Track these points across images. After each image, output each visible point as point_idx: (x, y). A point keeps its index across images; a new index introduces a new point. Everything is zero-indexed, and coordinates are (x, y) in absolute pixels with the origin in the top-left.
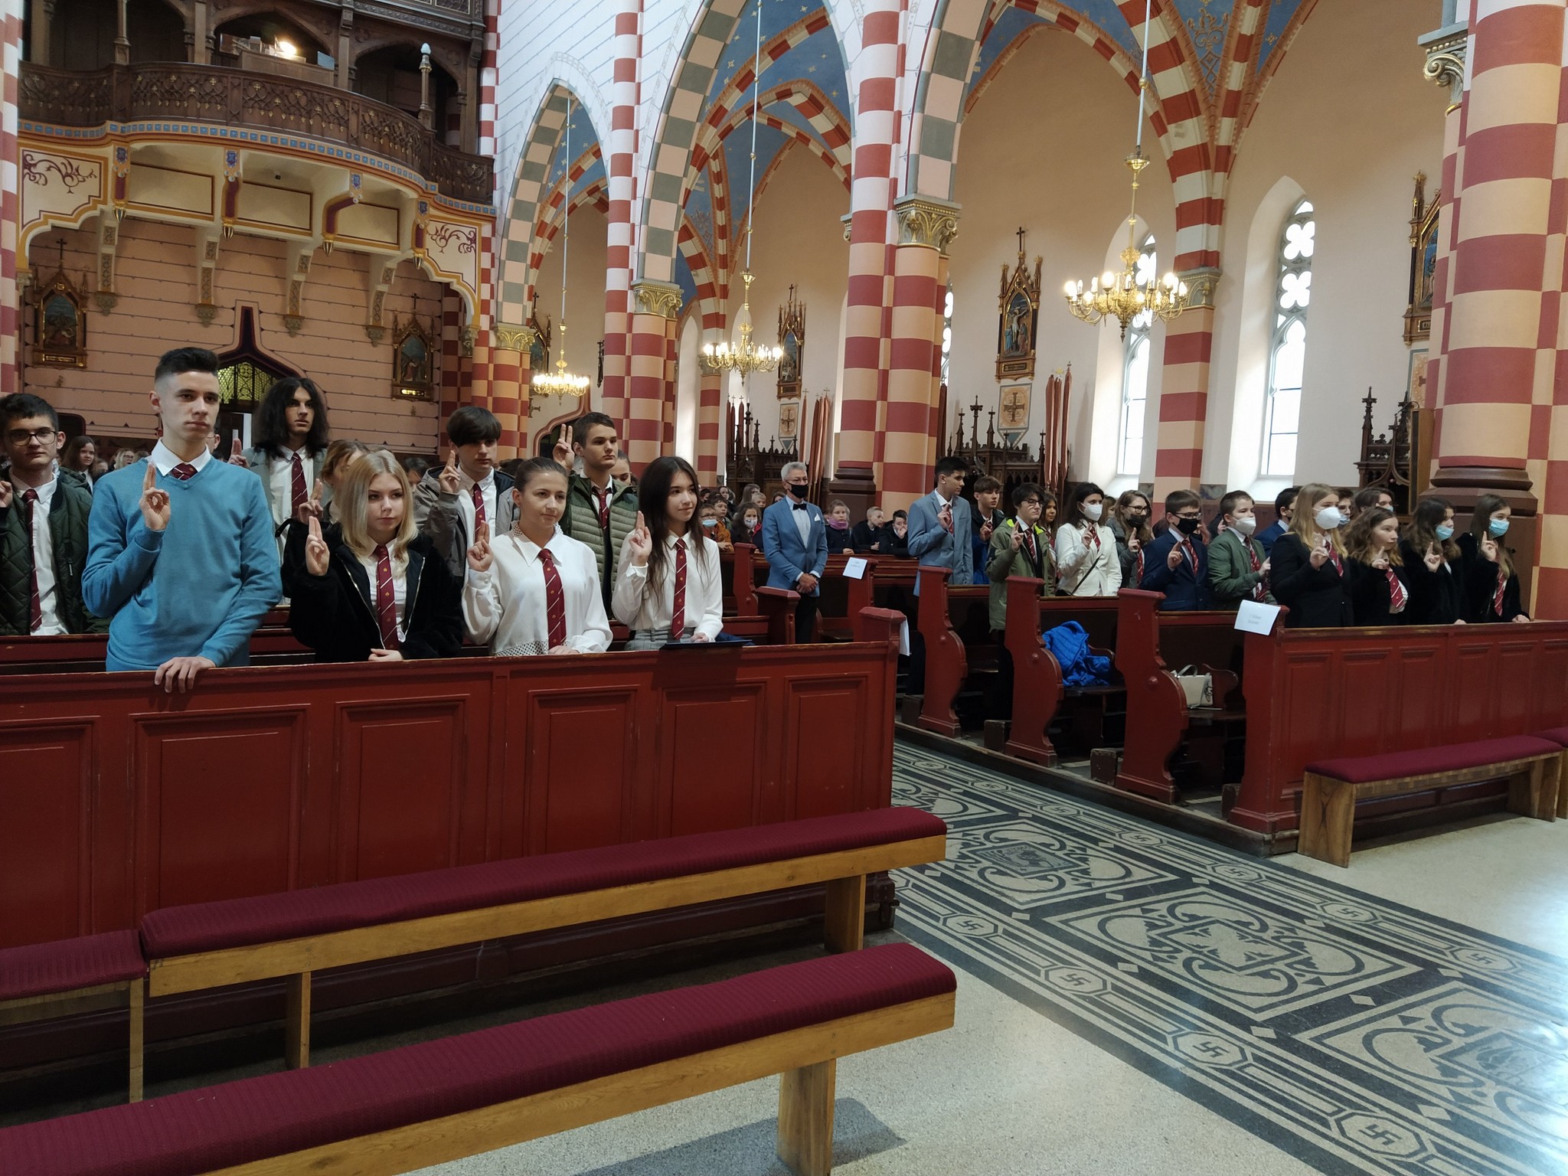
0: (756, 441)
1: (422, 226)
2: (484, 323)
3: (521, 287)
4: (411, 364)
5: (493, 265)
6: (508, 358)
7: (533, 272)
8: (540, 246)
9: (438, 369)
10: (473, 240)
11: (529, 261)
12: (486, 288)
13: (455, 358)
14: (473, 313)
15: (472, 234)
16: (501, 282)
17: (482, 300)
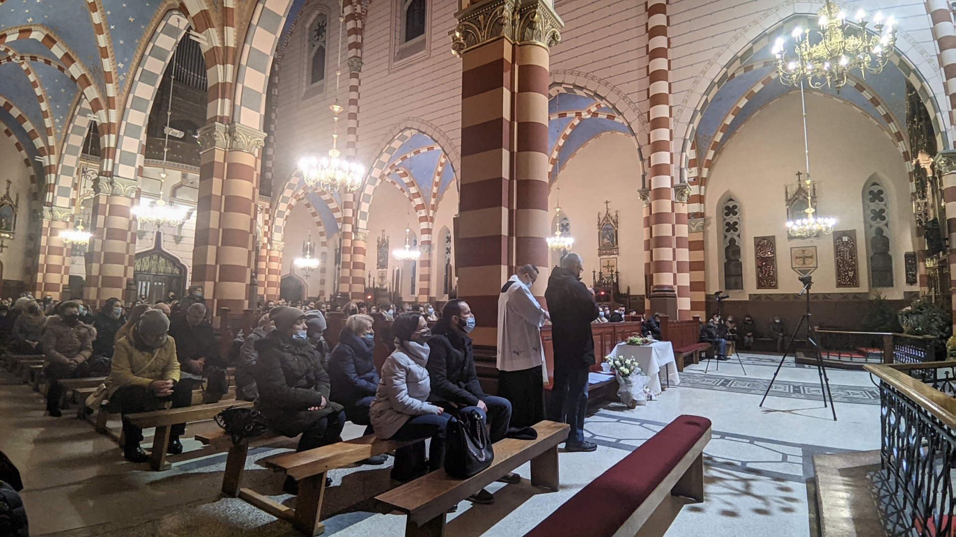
0: (374, 285)
2: (265, 240)
3: (281, 227)
5: (270, 219)
6: (275, 254)
10: (262, 209)
11: (285, 218)
12: (267, 227)
14: (260, 236)
16: (273, 225)
17: (265, 232)
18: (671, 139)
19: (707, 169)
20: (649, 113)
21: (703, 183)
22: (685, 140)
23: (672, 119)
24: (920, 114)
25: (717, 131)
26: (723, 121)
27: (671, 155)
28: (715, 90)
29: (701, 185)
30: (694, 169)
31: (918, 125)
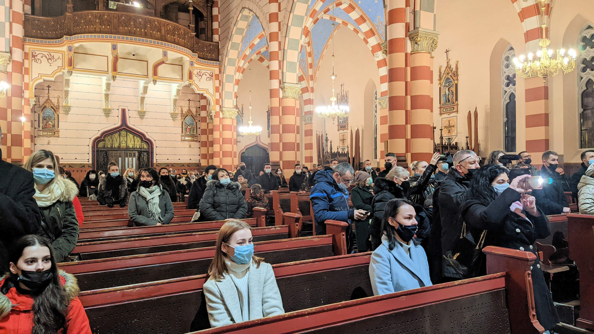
0: (331, 149)
1: (192, 71)
2: (218, 108)
3: (232, 93)
4: (189, 127)
5: (220, 85)
6: (227, 122)
7: (236, 87)
8: (238, 76)
9: (199, 128)
10: (212, 76)
11: (234, 83)
12: (218, 94)
13: (206, 123)
14: (213, 104)
15: (211, 73)
16: (224, 91)
17: (216, 99)
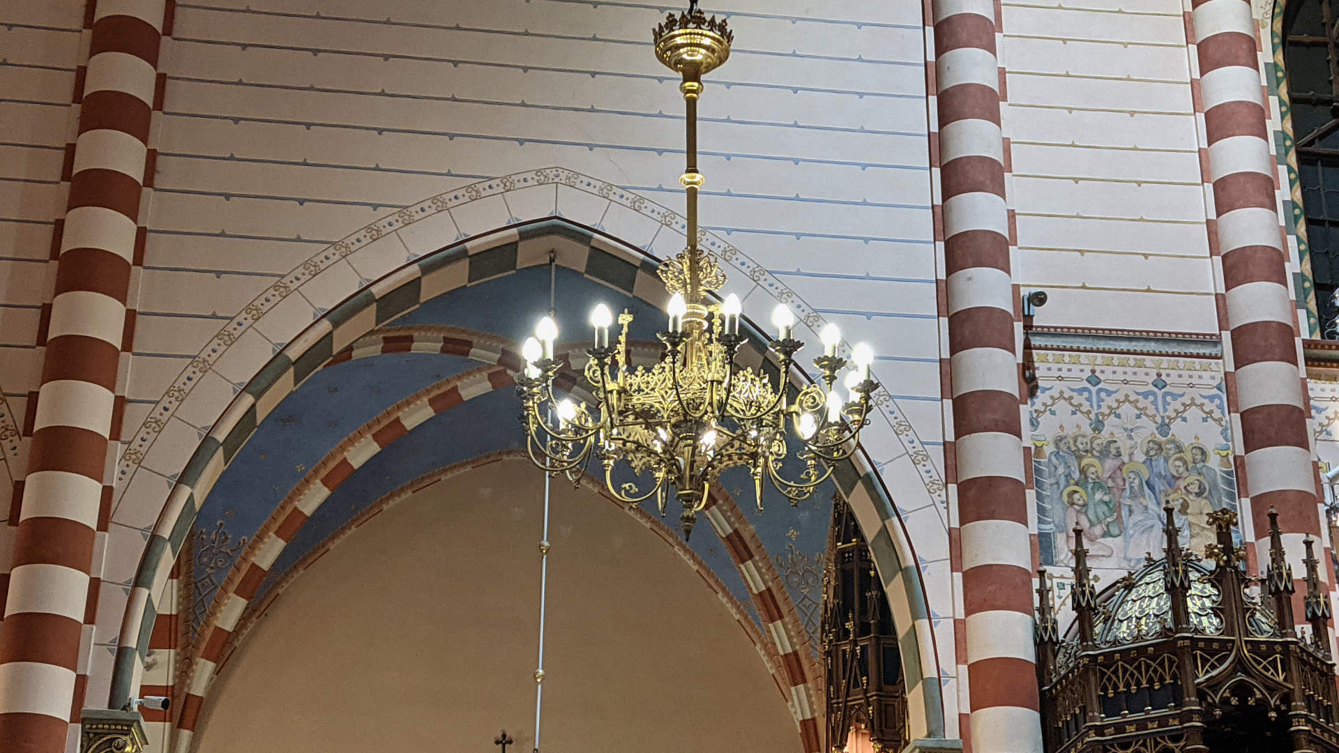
18: (103, 523)
19: (210, 666)
20: (33, 398)
21: (188, 720)
22: (154, 541)
23: (120, 448)
24: (863, 612)
25: (267, 528)
26: (291, 499)
27: (95, 585)
28: (285, 385)
29: (180, 726)
30: (165, 656)
31: (855, 643)
